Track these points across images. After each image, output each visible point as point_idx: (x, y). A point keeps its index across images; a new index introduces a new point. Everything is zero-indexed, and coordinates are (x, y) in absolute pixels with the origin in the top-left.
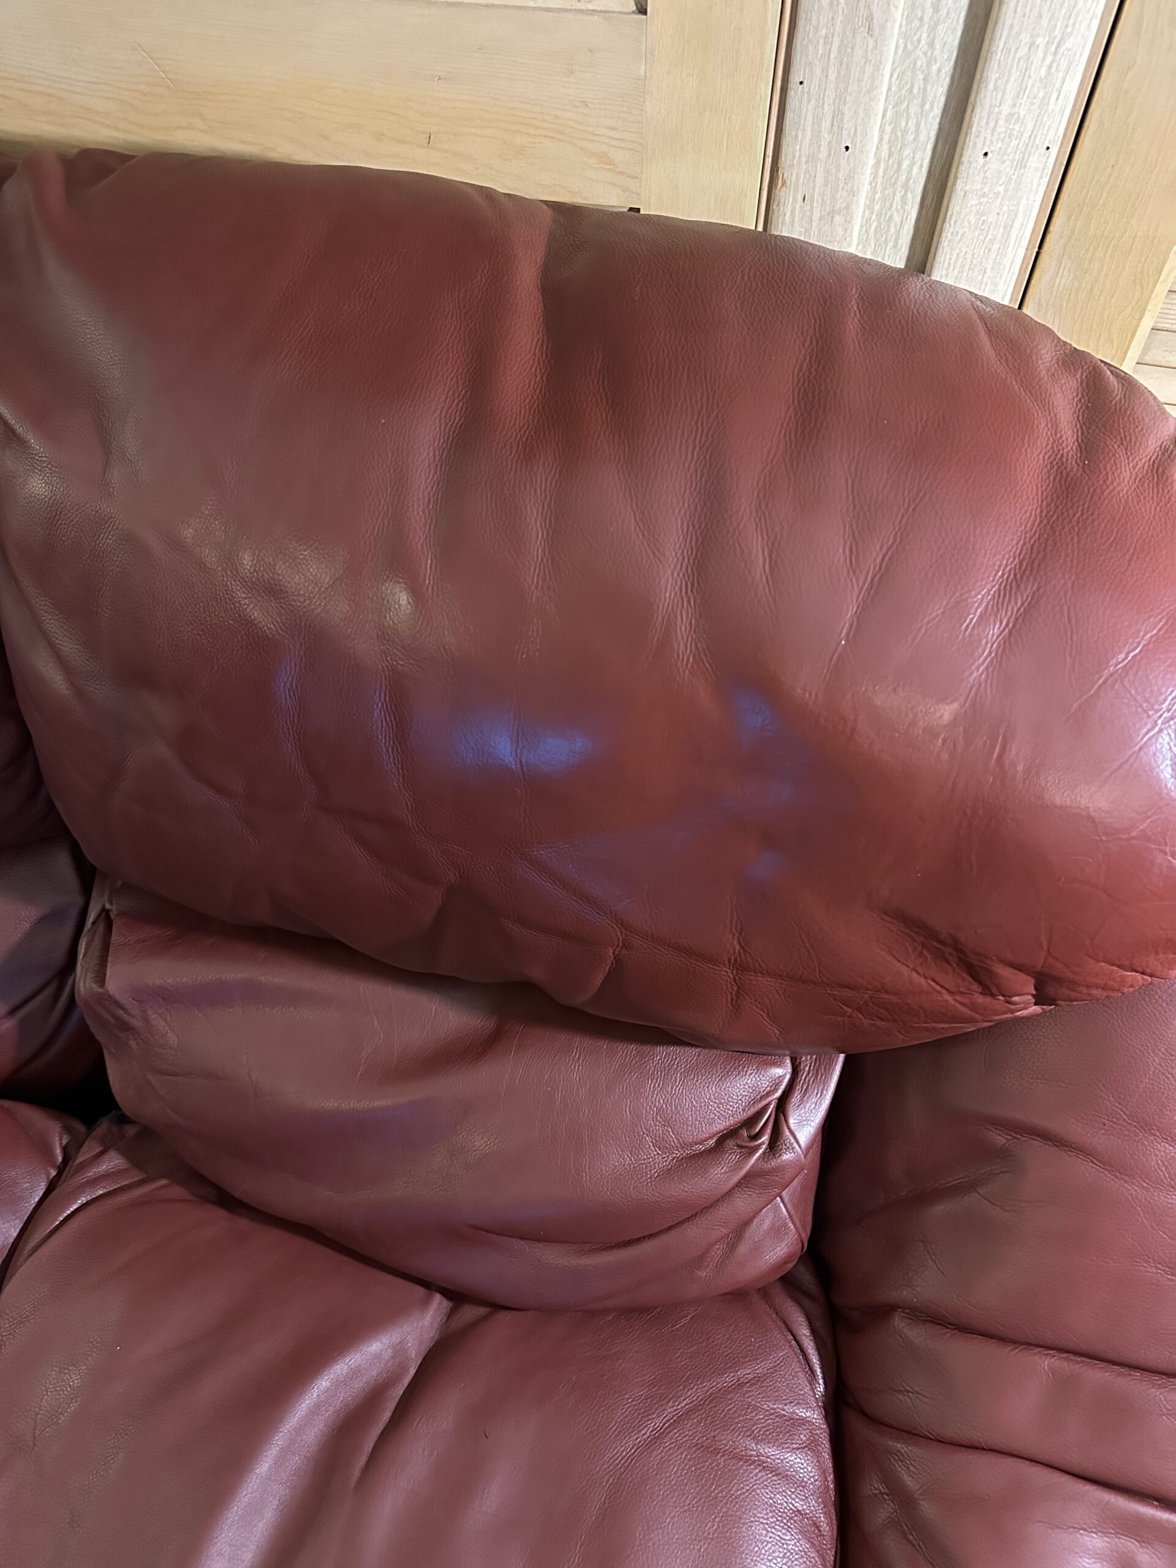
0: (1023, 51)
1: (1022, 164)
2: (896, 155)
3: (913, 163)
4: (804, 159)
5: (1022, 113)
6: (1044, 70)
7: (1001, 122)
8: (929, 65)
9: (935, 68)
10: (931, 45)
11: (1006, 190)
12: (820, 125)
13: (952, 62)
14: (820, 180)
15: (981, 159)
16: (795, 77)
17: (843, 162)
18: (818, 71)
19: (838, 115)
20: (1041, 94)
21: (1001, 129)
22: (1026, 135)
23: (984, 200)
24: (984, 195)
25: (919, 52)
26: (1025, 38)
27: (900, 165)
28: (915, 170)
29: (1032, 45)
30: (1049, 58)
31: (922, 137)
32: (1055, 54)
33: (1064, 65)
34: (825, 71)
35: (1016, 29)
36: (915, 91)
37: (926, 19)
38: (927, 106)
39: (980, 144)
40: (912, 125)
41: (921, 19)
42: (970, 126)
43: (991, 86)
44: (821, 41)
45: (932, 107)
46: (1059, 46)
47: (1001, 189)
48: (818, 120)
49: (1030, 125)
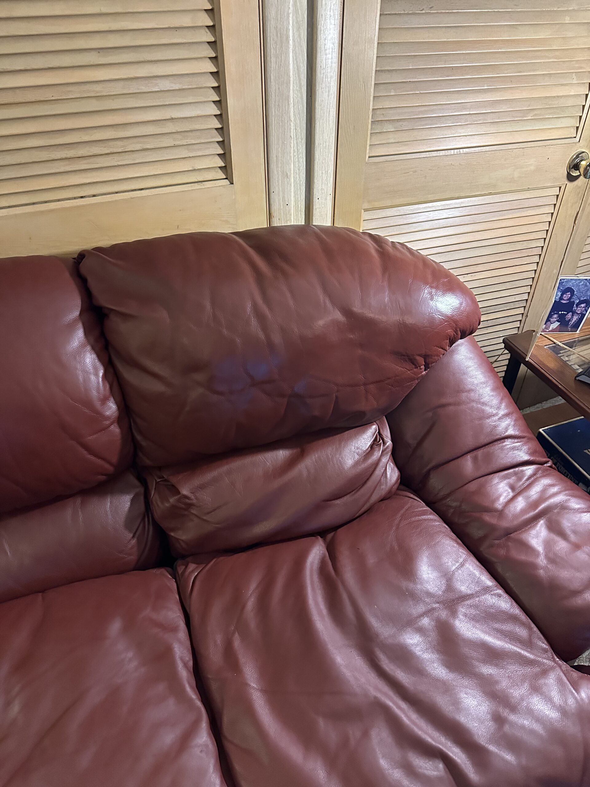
0: (321, 175)
1: (326, 199)
2: (297, 204)
3: (301, 205)
4: (277, 210)
5: (324, 188)
6: (326, 177)
7: (320, 191)
8: (300, 182)
9: (301, 182)
10: (300, 178)
11: (324, 206)
12: (280, 201)
13: (305, 181)
14: (282, 214)
15: (318, 200)
16: (271, 191)
17: (287, 208)
18: (277, 188)
19: (284, 197)
20: (326, 183)
21: (320, 192)
22: (325, 193)
23: (320, 209)
24: (320, 208)
25: (297, 180)
26: (320, 172)
27: (298, 206)
28: (302, 206)
29: (322, 173)
30: (326, 175)
31: (302, 198)
32: (327, 174)
33: (329, 175)
34: (279, 188)
35: (318, 170)
36: (298, 188)
37: (297, 173)
38: (302, 191)
39: (316, 196)
40: (299, 196)
41: (296, 173)
42: (313, 193)
43: (316, 183)
44: (277, 182)
45: (303, 191)
46: (327, 172)
47: (323, 206)
48: (279, 200)
49: (326, 190)
